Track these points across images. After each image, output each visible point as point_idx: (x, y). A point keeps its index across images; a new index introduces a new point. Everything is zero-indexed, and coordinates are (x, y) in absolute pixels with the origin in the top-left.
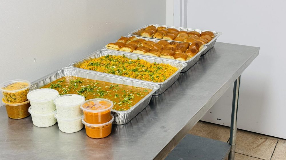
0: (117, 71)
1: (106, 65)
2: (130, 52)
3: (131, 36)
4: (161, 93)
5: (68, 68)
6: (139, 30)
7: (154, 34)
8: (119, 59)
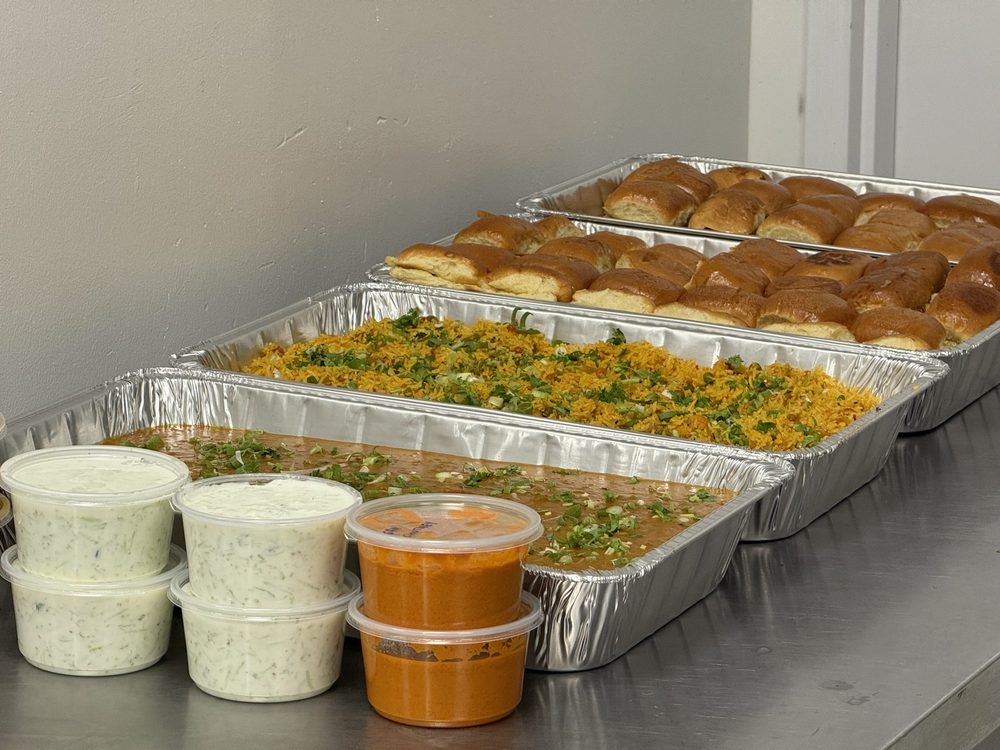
0: (492, 394)
1: (409, 366)
2: (552, 298)
3: (538, 215)
4: (789, 531)
5: (170, 371)
6: (584, 184)
7: (690, 210)
8: (491, 336)
